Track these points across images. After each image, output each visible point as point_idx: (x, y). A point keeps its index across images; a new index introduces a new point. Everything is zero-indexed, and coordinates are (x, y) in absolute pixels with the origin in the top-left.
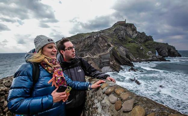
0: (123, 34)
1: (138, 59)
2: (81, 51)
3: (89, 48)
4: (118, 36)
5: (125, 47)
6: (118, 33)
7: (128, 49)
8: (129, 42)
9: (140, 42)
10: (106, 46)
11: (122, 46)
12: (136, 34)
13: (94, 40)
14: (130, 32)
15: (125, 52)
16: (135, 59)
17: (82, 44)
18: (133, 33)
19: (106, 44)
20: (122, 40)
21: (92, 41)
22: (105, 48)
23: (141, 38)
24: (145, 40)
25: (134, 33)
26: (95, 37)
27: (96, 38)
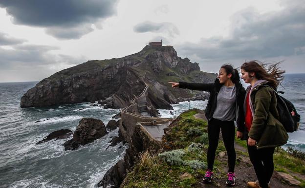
0: (159, 63)
1: (179, 98)
2: (96, 90)
3: (109, 85)
4: (152, 67)
5: (162, 83)
6: (151, 62)
7: (166, 85)
8: (168, 75)
9: (182, 73)
10: (138, 84)
11: (158, 81)
12: (177, 62)
13: (117, 71)
14: (169, 59)
15: (163, 90)
16: (175, 100)
17: (97, 78)
18: (172, 60)
19: (137, 81)
20: (158, 73)
21: (113, 73)
22: (137, 86)
23: (183, 67)
24: (189, 69)
25: (174, 60)
26: (118, 67)
27: (119, 69)
